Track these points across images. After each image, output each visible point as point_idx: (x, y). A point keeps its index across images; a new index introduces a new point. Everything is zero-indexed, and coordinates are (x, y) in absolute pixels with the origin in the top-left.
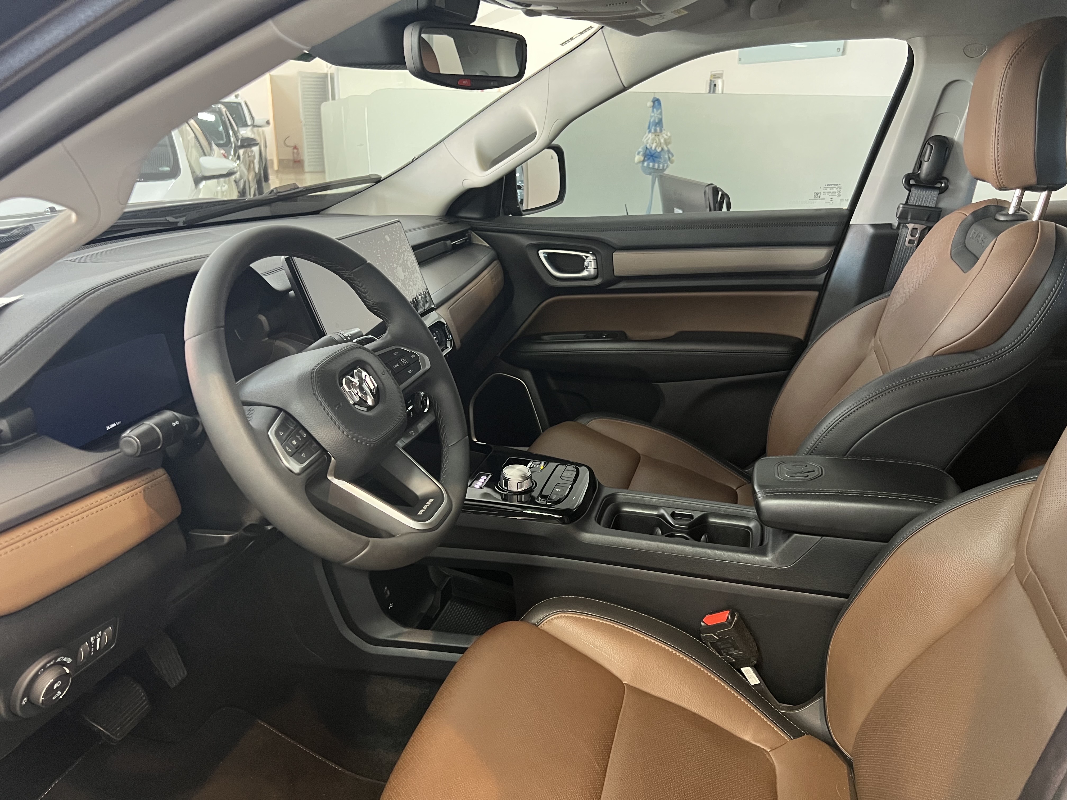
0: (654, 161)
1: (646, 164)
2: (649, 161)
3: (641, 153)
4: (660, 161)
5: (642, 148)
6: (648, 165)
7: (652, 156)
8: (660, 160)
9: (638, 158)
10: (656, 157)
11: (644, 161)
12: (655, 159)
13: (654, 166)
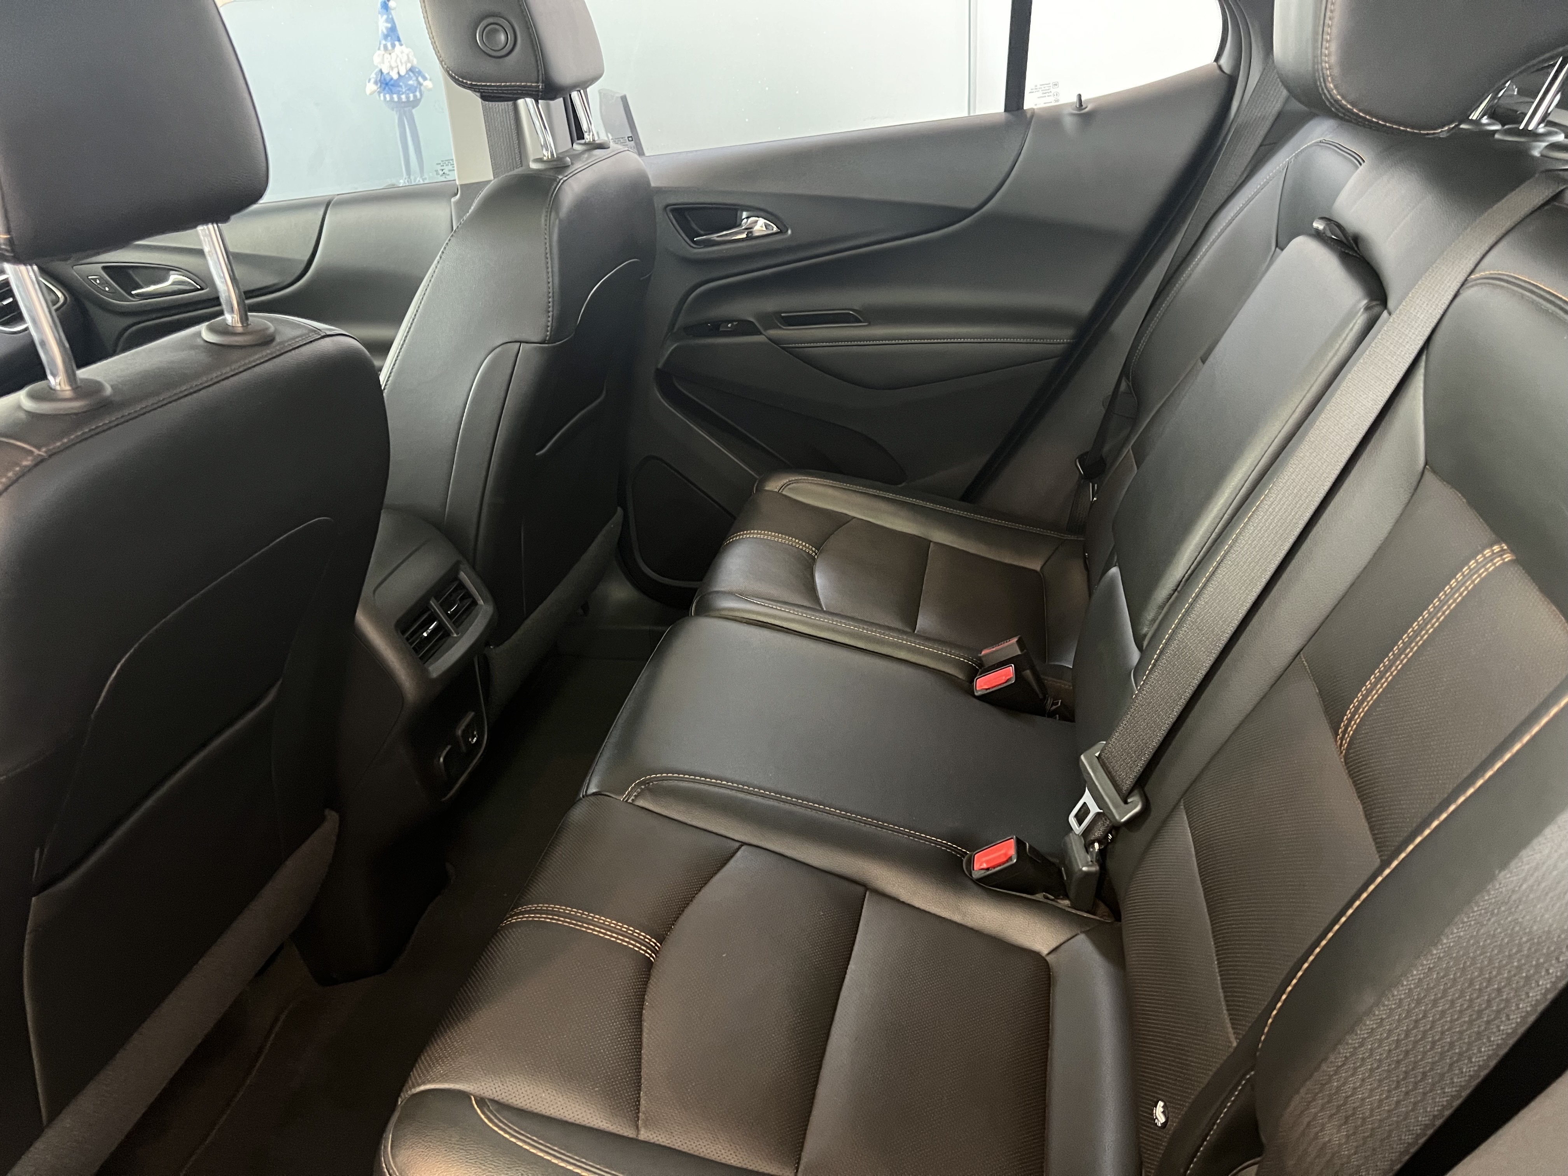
0: (391, 93)
1: (382, 95)
2: (385, 92)
3: (372, 80)
4: (399, 91)
5: (376, 74)
6: (385, 98)
7: (387, 84)
8: (400, 89)
9: (371, 87)
10: (392, 85)
11: (379, 93)
12: (393, 89)
13: (392, 98)
